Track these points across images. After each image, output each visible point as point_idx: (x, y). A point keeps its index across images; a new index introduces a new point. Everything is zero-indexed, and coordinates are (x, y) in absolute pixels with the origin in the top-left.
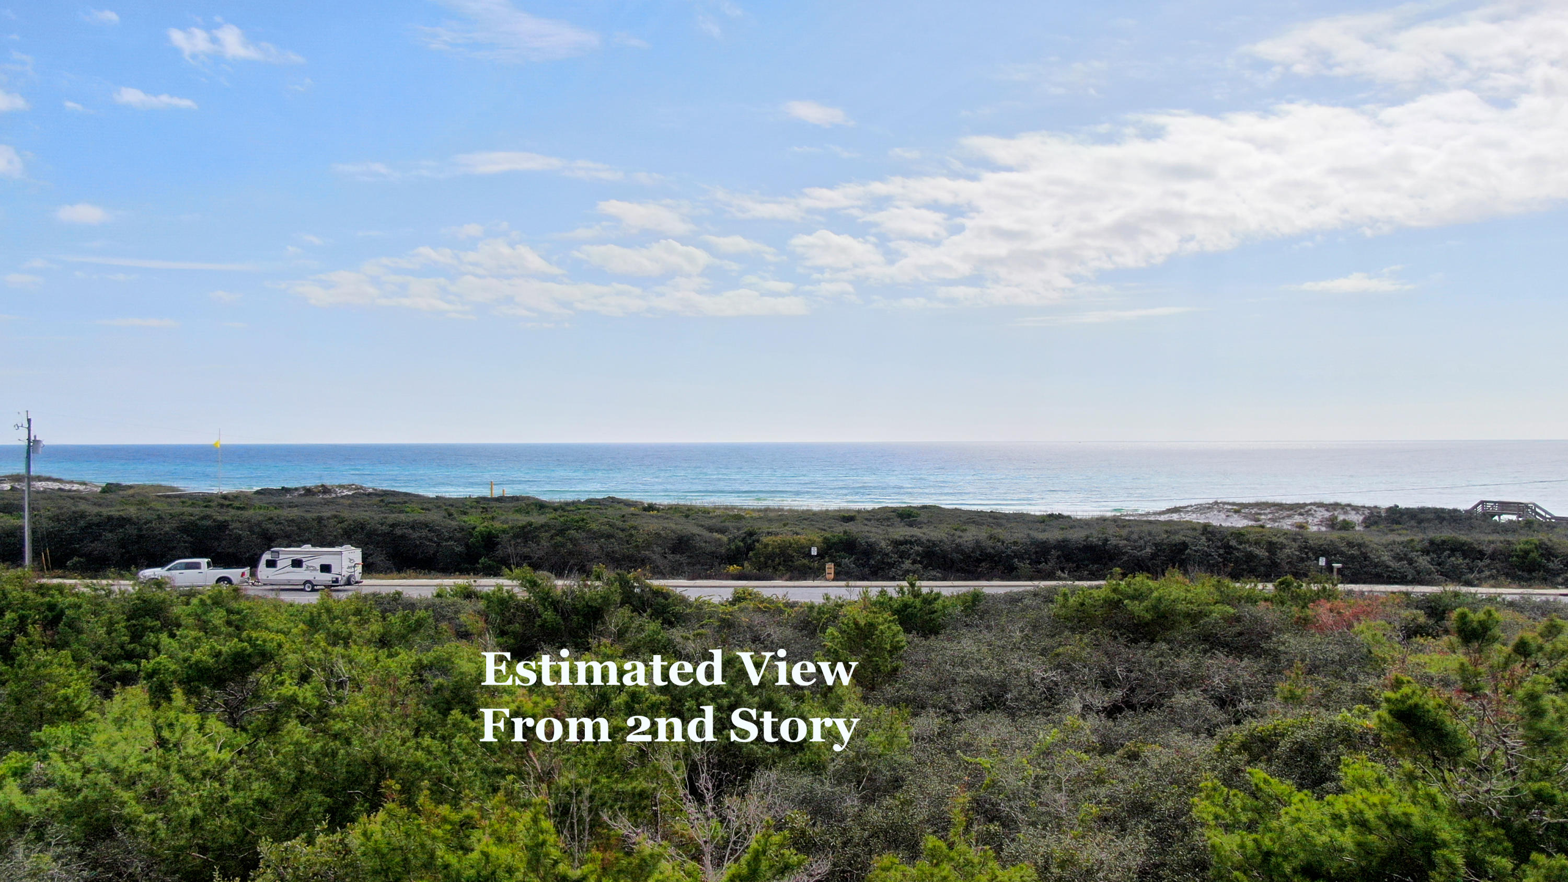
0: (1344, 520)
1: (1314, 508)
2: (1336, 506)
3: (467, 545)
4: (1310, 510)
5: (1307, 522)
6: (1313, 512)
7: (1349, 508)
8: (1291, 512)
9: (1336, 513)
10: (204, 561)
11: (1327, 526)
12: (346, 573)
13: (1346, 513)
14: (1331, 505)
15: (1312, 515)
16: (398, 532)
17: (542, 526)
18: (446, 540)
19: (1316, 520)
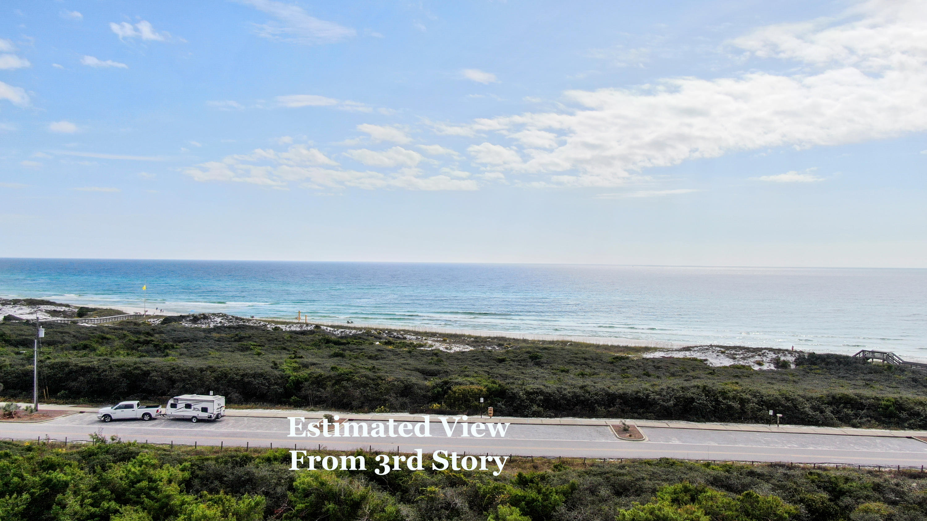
0: (784, 361)
1: (767, 351)
2: (779, 350)
3: (284, 387)
4: (765, 353)
5: (763, 361)
6: (766, 354)
7: (787, 352)
8: (754, 354)
9: (779, 355)
10: (135, 403)
11: (774, 363)
12: (216, 412)
13: (785, 355)
14: (777, 350)
15: (766, 356)
16: (246, 380)
17: (328, 377)
18: (273, 385)
19: (768, 359)
